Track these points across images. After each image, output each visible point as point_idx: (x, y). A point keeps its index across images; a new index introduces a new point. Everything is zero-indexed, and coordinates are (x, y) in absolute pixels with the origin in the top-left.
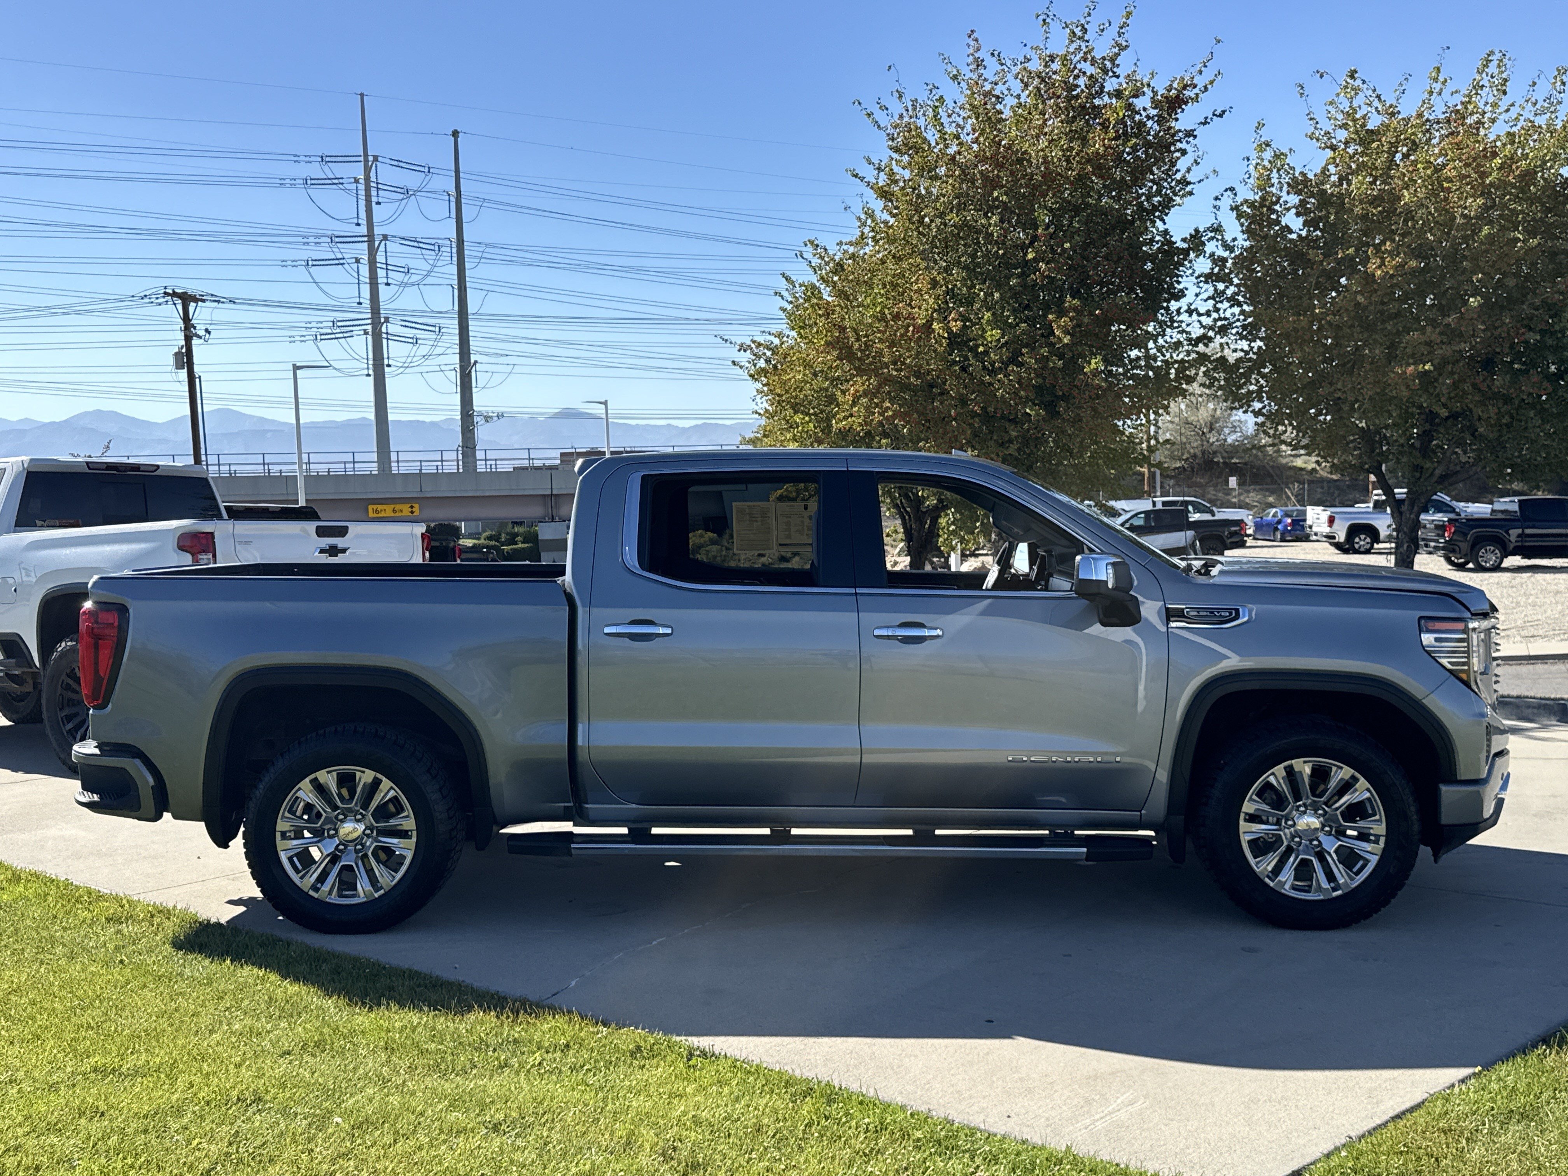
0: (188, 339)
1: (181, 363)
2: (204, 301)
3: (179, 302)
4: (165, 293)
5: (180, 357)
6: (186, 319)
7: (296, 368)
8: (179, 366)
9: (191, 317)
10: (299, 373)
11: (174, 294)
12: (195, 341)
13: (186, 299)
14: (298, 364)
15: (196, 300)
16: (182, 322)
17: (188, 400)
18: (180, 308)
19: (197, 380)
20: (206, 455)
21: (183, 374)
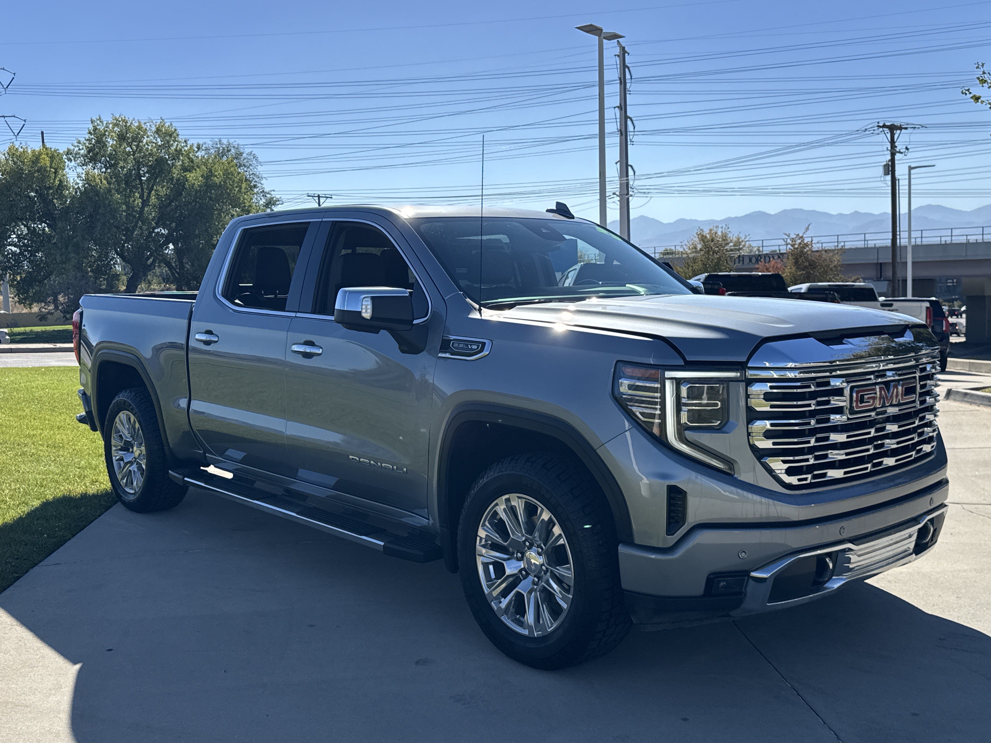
0: (893, 155)
1: (887, 171)
2: (906, 128)
3: (887, 130)
4: (878, 126)
5: (887, 168)
6: (893, 142)
7: (910, 168)
8: (886, 173)
9: (895, 140)
10: (912, 171)
11: (884, 126)
12: (898, 156)
13: (892, 128)
14: (912, 166)
15: (900, 128)
16: (889, 144)
17: (890, 195)
18: (889, 135)
19: (897, 182)
20: (900, 231)
21: (889, 178)
